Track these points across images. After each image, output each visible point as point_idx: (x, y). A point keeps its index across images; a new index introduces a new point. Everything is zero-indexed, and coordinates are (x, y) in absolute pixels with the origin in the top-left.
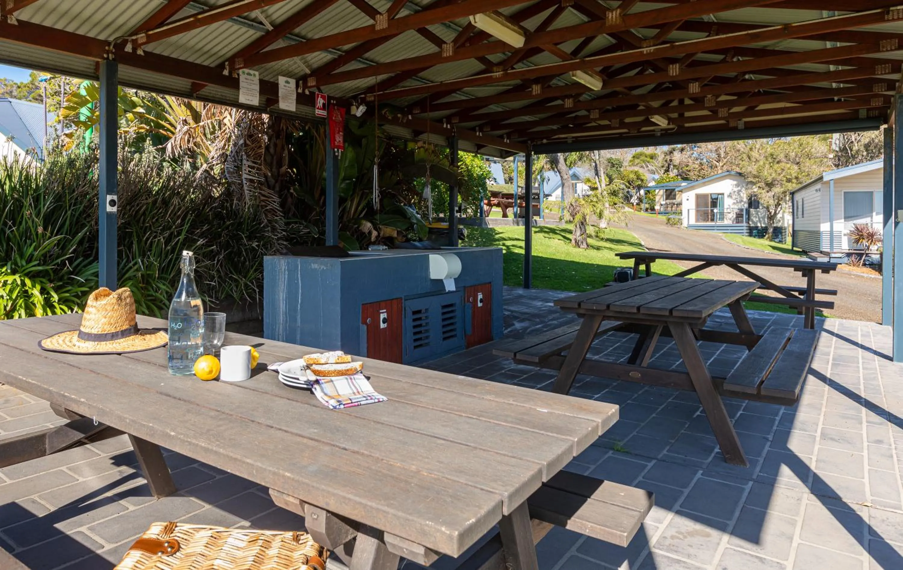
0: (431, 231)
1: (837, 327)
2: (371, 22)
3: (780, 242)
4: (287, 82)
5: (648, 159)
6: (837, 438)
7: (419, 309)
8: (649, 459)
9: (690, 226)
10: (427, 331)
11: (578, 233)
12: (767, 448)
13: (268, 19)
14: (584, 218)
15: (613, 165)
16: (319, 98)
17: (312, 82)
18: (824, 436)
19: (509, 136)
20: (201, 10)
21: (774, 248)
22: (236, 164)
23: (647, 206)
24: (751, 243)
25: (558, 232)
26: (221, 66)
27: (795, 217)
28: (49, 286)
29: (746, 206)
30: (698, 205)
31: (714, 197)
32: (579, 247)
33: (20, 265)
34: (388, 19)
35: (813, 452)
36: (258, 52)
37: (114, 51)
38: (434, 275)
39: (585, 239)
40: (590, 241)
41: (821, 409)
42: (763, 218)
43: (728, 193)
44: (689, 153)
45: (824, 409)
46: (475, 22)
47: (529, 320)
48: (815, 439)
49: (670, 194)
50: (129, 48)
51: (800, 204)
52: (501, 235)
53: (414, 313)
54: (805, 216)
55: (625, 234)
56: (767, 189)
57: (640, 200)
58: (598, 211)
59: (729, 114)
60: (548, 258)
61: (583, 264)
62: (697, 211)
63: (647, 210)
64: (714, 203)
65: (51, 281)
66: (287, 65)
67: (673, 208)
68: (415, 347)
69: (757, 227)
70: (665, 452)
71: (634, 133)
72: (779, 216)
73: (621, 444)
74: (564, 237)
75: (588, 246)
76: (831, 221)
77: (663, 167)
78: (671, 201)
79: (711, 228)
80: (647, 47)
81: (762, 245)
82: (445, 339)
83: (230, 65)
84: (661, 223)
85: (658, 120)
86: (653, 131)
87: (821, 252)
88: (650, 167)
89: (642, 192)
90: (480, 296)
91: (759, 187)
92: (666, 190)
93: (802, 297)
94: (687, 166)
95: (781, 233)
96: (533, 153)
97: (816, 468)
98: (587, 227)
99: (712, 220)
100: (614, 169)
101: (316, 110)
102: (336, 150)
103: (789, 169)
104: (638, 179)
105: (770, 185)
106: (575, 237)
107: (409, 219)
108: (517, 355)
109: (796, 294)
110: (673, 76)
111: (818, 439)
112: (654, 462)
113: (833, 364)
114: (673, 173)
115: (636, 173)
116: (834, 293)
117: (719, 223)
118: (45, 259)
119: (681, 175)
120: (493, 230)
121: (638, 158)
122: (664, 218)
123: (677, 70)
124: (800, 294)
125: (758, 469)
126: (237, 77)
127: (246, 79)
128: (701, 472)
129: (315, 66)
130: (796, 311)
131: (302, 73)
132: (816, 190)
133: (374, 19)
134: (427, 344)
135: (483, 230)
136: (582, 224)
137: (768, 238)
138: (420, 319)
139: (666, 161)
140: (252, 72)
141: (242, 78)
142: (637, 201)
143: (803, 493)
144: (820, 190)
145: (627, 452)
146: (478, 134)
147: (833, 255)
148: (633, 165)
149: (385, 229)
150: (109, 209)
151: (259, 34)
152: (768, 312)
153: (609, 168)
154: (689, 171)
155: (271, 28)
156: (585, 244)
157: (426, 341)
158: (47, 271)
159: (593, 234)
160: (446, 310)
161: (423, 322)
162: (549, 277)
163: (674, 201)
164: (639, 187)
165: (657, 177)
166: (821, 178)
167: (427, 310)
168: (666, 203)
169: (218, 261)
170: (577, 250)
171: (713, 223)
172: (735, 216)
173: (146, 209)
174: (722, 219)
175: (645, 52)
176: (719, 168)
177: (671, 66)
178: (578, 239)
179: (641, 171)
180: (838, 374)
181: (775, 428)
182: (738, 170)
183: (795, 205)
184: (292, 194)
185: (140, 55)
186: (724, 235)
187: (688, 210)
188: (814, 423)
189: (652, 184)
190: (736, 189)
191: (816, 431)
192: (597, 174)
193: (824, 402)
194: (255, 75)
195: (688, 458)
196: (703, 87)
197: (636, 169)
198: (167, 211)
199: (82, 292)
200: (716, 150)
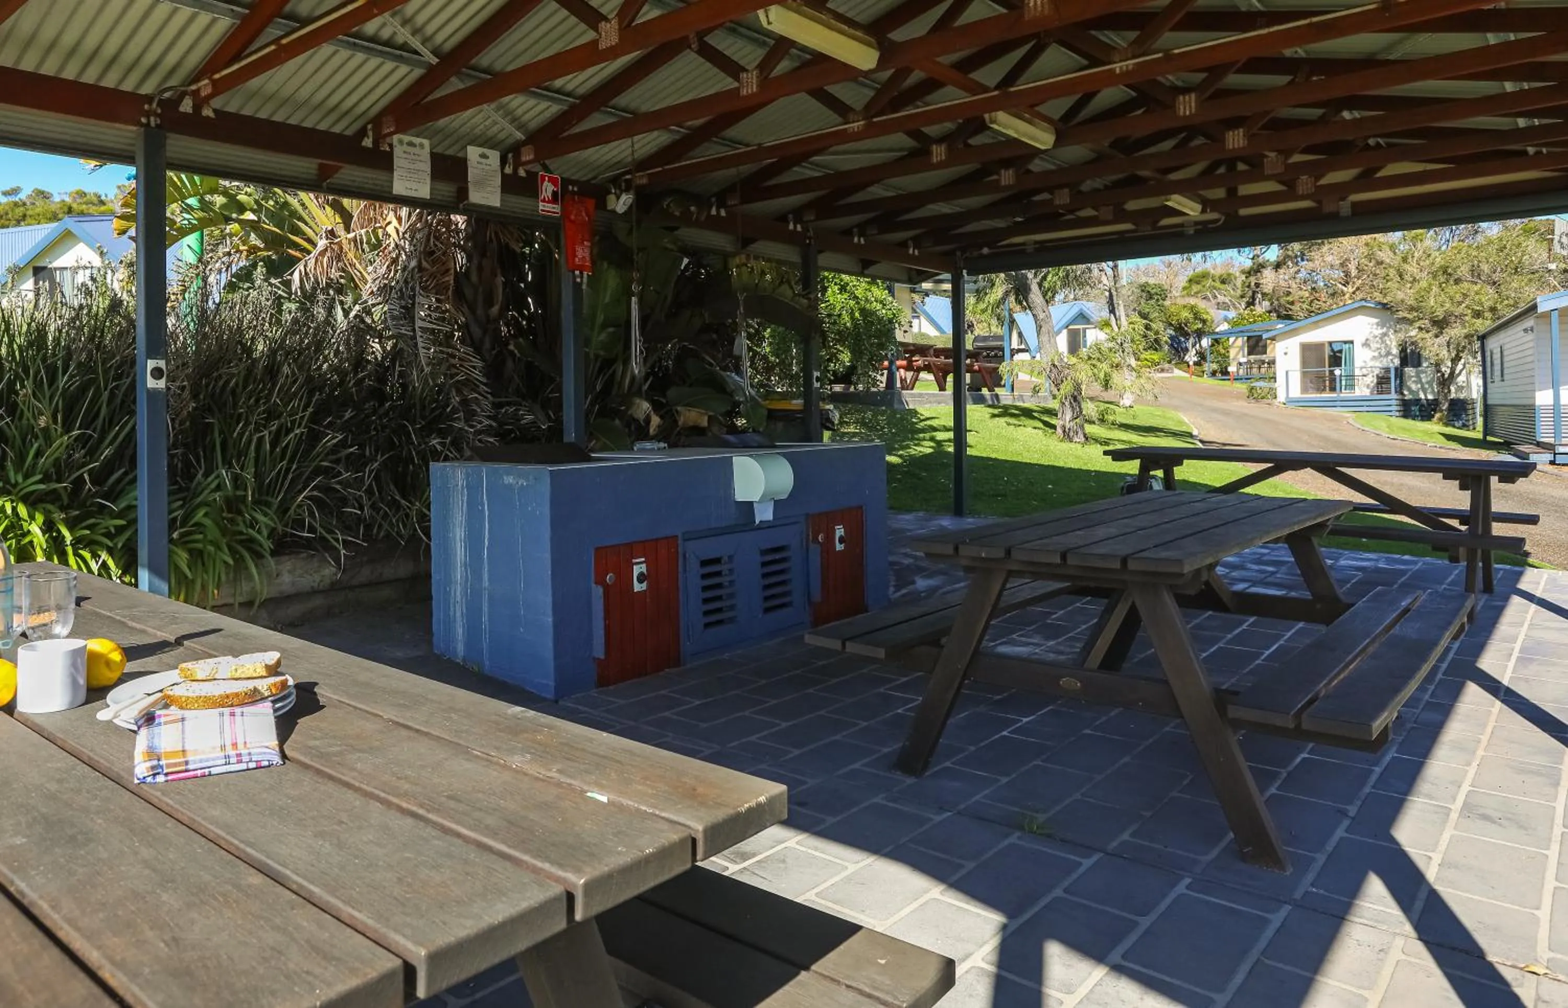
0: (772, 415)
1: (1541, 587)
2: (591, 35)
3: (1465, 426)
4: (483, 156)
5: (1218, 284)
6: (1495, 815)
7: (718, 555)
8: (1089, 850)
9: (1290, 401)
10: (731, 596)
11: (1068, 415)
12: (1340, 833)
13: (428, 45)
14: (1078, 387)
15: (1150, 297)
16: (546, 183)
17: (527, 155)
18: (1468, 809)
19: (917, 244)
20: (289, 29)
21: (1449, 437)
22: (403, 303)
23: (1215, 366)
24: (1404, 429)
25: (1035, 414)
26: (362, 133)
27: (1489, 380)
28: (58, 516)
29: (1397, 362)
30: (1305, 363)
31: (1336, 348)
32: (1071, 441)
33: (13, 481)
34: (620, 29)
35: (1436, 844)
36: (418, 103)
37: (159, 111)
38: (741, 495)
39: (1082, 427)
40: (1089, 428)
41: (1474, 752)
42: (1430, 383)
43: (1363, 341)
44: (1292, 270)
45: (1480, 753)
46: (769, 23)
47: (945, 574)
48: (1448, 815)
49: (1256, 345)
50: (187, 106)
51: (1497, 356)
52: (928, 423)
53: (704, 563)
54: (1506, 377)
55: (1164, 417)
56: (1435, 330)
57: (1202, 356)
58: (1102, 375)
59: (1317, 187)
60: (1006, 461)
61: (1071, 470)
62: (1304, 374)
63: (1214, 374)
64: (1336, 360)
65: (62, 509)
66: (482, 127)
67: (1263, 370)
68: (707, 625)
69: (1420, 399)
70: (1125, 836)
71: (1147, 230)
72: (1461, 379)
73: (1041, 818)
74: (1046, 424)
75: (1087, 439)
76: (1555, 386)
77: (1242, 297)
78: (1258, 357)
79: (1332, 403)
80: (1121, 61)
81: (1426, 432)
82: (767, 610)
83: (373, 129)
84: (1238, 396)
85: (1179, 204)
86: (1182, 225)
87: (1539, 444)
88: (1221, 298)
89: (1205, 342)
90: (840, 531)
91: (1420, 329)
92: (1249, 338)
93: (1463, 528)
94: (1289, 294)
95: (1466, 410)
96: (965, 272)
97: (1437, 878)
98: (1083, 405)
99: (1333, 389)
100: (1152, 302)
101: (541, 203)
102: (577, 272)
103: (1477, 293)
104: (1196, 318)
105: (1440, 324)
106: (1061, 423)
107: (731, 395)
108: (848, 644)
109: (1455, 523)
110: (1185, 116)
111: (1454, 816)
112: (1095, 858)
113: (1519, 659)
114: (1262, 307)
115: (1192, 308)
116: (1532, 520)
117: (1345, 394)
118: (58, 471)
119: (1276, 311)
120: (914, 413)
121: (1198, 283)
122: (1242, 387)
123: (1193, 104)
124: (1461, 524)
125: (1310, 877)
126: (388, 149)
127: (405, 152)
128: (1187, 881)
129: (533, 125)
130: (1446, 554)
131: (511, 141)
132: (1526, 330)
133: (596, 29)
134: (732, 620)
135: (895, 412)
136: (1075, 398)
137: (1440, 419)
138: (718, 574)
139: (1249, 286)
140: (417, 140)
141: (398, 151)
142: (1195, 359)
143: (1395, 934)
144: (1532, 330)
145: (1049, 836)
146: (856, 240)
147: (1561, 449)
148: (1189, 295)
149: (687, 414)
150: (151, 383)
151: (418, 72)
152: (1406, 557)
153: (1143, 301)
154: (1292, 303)
155: (434, 60)
156: (1081, 435)
157: (730, 614)
158: (55, 491)
159: (1094, 415)
160: (769, 558)
161: (724, 580)
162: (1004, 496)
163: (1263, 357)
164: (1200, 334)
165: (1232, 314)
166: (1534, 308)
167: (731, 558)
168: (1249, 362)
169: (371, 472)
170: (1066, 446)
171: (1334, 395)
172: (1375, 381)
173: (237, 384)
174: (1351, 387)
175: (1118, 71)
176: (1347, 296)
177: (1181, 98)
178: (1068, 426)
179: (1201, 305)
180: (1527, 681)
181: (1367, 790)
182: (1379, 297)
183: (1488, 359)
184: (512, 353)
185: (208, 117)
186: (1354, 415)
187: (1287, 372)
188: (1452, 783)
189: (1224, 327)
190: (1379, 331)
191: (1454, 799)
192: (1112, 311)
193: (1485, 739)
194: (422, 146)
195: (1168, 849)
196: (1250, 137)
197: (1192, 301)
198: (274, 385)
199: (116, 527)
200: (1342, 265)
